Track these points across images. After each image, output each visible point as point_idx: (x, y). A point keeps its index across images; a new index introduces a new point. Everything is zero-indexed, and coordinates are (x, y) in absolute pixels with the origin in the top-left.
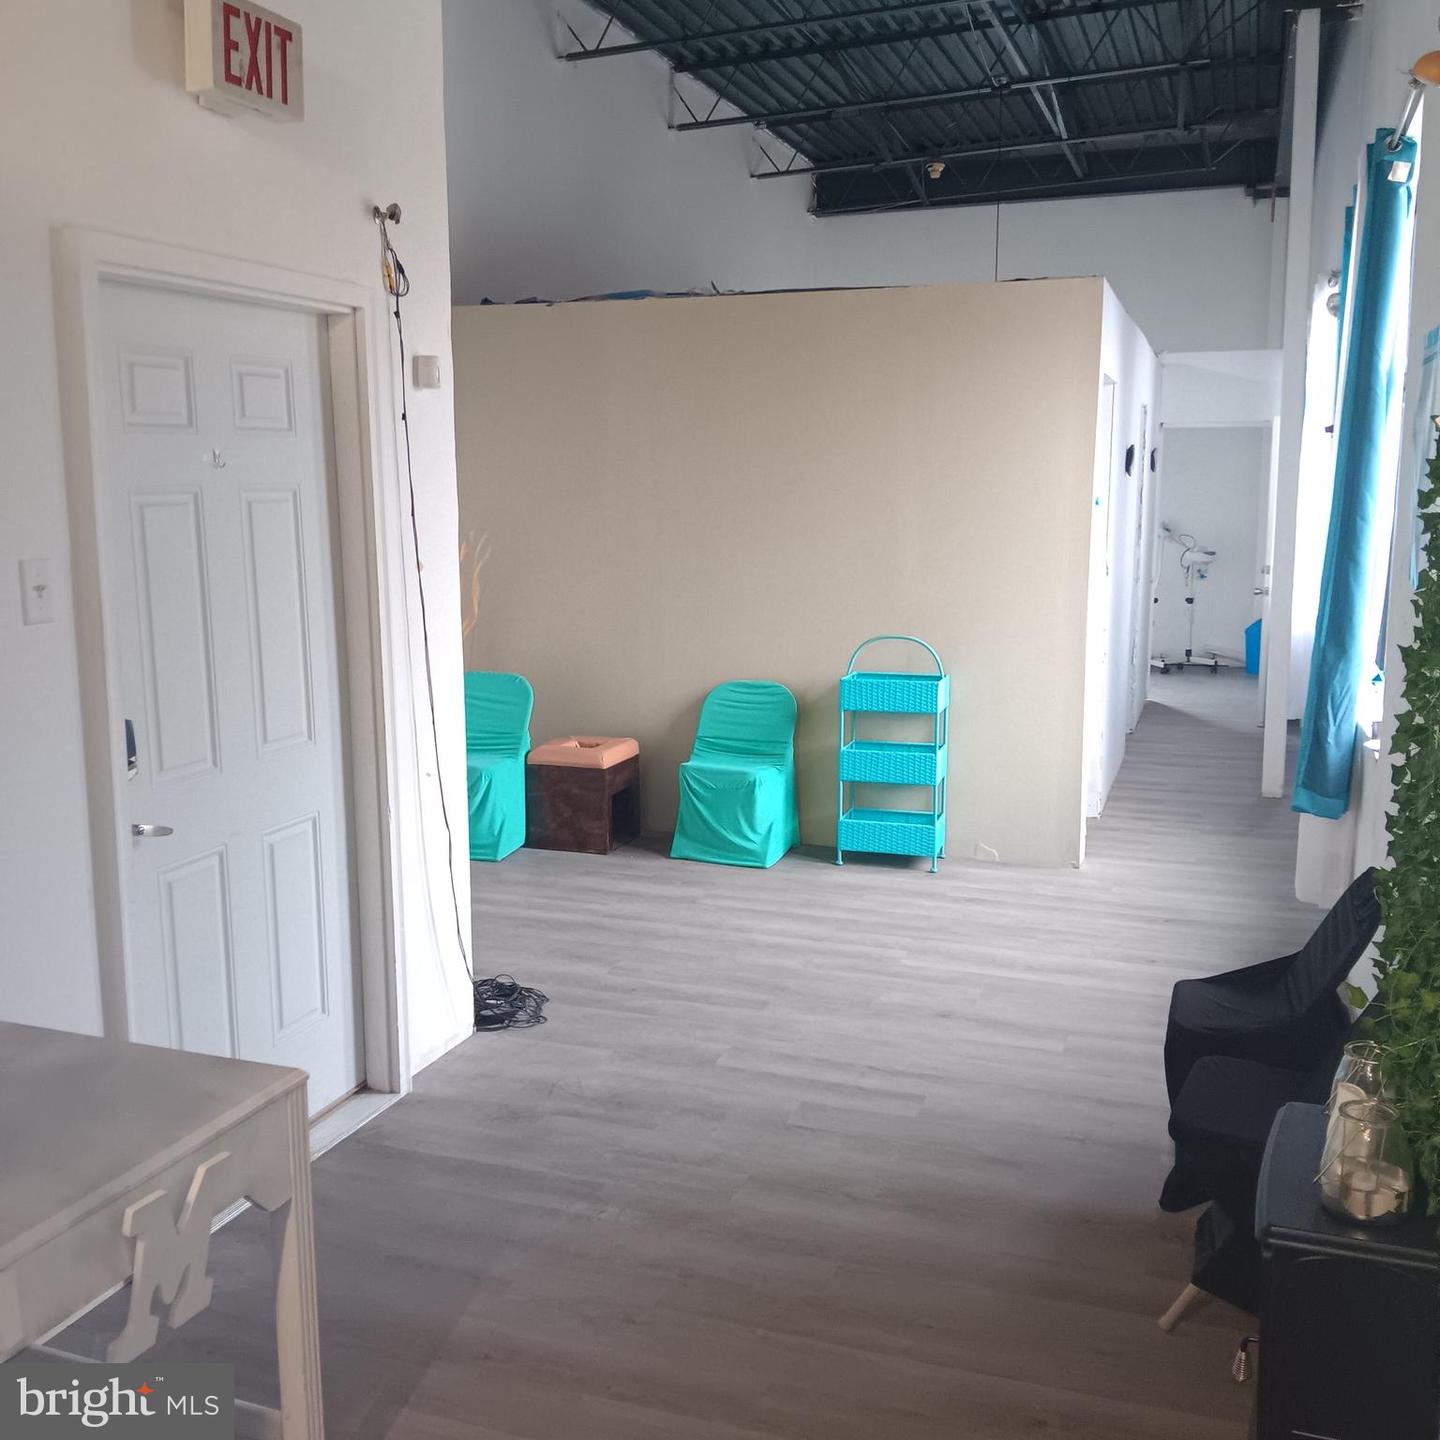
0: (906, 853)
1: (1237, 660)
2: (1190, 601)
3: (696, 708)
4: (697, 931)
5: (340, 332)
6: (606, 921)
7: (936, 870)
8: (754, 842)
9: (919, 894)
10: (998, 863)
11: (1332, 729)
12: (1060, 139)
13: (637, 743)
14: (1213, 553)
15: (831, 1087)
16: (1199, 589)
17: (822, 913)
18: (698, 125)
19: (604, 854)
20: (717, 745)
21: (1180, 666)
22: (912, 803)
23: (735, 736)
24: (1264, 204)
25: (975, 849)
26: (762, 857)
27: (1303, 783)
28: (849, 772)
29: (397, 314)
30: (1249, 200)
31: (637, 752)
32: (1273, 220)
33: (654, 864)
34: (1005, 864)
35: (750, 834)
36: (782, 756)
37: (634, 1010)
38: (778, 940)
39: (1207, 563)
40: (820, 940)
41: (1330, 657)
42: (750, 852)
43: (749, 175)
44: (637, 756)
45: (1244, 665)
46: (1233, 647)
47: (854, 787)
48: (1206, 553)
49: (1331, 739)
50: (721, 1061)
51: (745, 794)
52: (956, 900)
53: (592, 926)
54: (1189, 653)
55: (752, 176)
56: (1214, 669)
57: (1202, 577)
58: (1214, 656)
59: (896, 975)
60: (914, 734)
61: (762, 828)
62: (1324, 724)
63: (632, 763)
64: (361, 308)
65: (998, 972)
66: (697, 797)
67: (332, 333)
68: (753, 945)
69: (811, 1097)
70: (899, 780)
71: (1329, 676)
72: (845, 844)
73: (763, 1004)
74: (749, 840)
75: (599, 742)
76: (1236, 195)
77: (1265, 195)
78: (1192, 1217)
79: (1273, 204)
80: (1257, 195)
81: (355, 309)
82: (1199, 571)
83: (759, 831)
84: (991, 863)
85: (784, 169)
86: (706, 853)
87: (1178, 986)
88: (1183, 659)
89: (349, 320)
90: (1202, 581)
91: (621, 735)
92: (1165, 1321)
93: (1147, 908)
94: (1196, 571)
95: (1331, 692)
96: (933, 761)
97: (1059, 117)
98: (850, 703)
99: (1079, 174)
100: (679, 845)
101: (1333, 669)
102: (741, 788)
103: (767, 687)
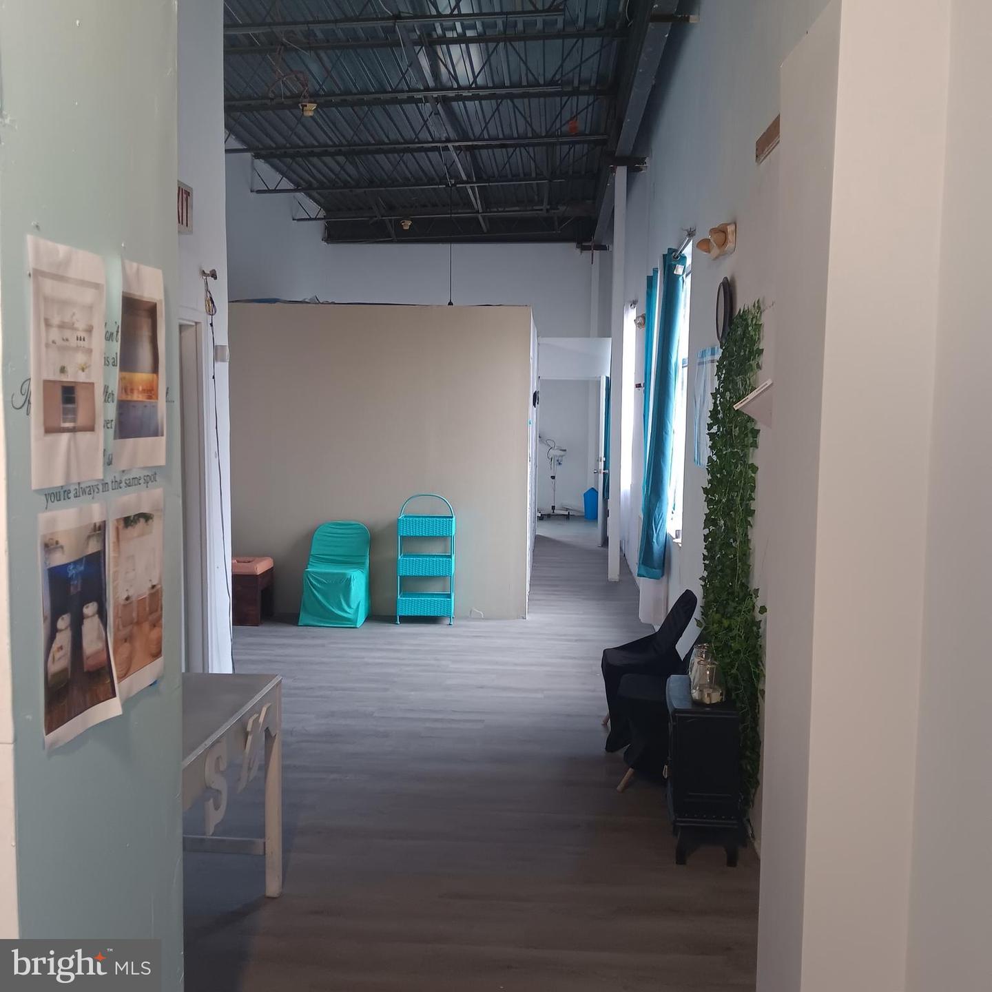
0: (436, 615)
1: (579, 512)
2: (553, 477)
3: (309, 537)
4: (335, 660)
5: (189, 334)
6: (278, 658)
7: (452, 623)
8: (349, 613)
9: (447, 635)
10: (483, 619)
11: (655, 535)
12: (478, 212)
13: (272, 560)
14: (565, 450)
15: (436, 720)
16: (559, 471)
17: (398, 647)
18: (269, 191)
19: (257, 626)
20: (323, 558)
21: (549, 516)
22: (436, 588)
23: (332, 553)
24: (587, 254)
25: (471, 612)
26: (355, 621)
27: (642, 562)
28: (403, 570)
29: (211, 325)
30: (578, 251)
31: (273, 566)
32: (592, 263)
33: (292, 630)
34: (486, 619)
35: (348, 610)
36: (364, 563)
37: (317, 697)
38: (380, 661)
39: (562, 456)
40: (403, 659)
41: (653, 500)
42: (348, 620)
43: (291, 219)
44: (272, 568)
45: (584, 514)
46: (578, 504)
47: (404, 579)
48: (561, 450)
49: (655, 540)
50: (375, 715)
51: (345, 585)
52: (468, 637)
53: (270, 661)
54: (553, 508)
55: (294, 220)
56: (567, 517)
57: (560, 464)
58: (567, 509)
59: (450, 672)
60: (437, 549)
61: (354, 606)
62: (651, 533)
63: (269, 573)
64: (199, 323)
65: (501, 667)
66: (316, 590)
67: (183, 334)
68: (367, 664)
69: (428, 725)
70: (431, 574)
71: (653, 509)
72: (403, 610)
73: (386, 690)
74: (346, 612)
75: (251, 560)
76: (570, 248)
77: (588, 248)
78: (620, 753)
79: (592, 254)
80: (583, 248)
81: (196, 323)
82: (558, 461)
83: (352, 606)
84: (480, 619)
85: (314, 217)
86: (321, 621)
87: (604, 651)
88: (550, 511)
89: (194, 329)
90: (559, 467)
91: (263, 555)
92: (619, 788)
93: (565, 635)
94: (556, 461)
95: (654, 517)
96: (450, 563)
97: (479, 201)
98: (403, 532)
99: (485, 230)
100: (304, 618)
101: (654, 506)
102: (342, 582)
103: (352, 525)
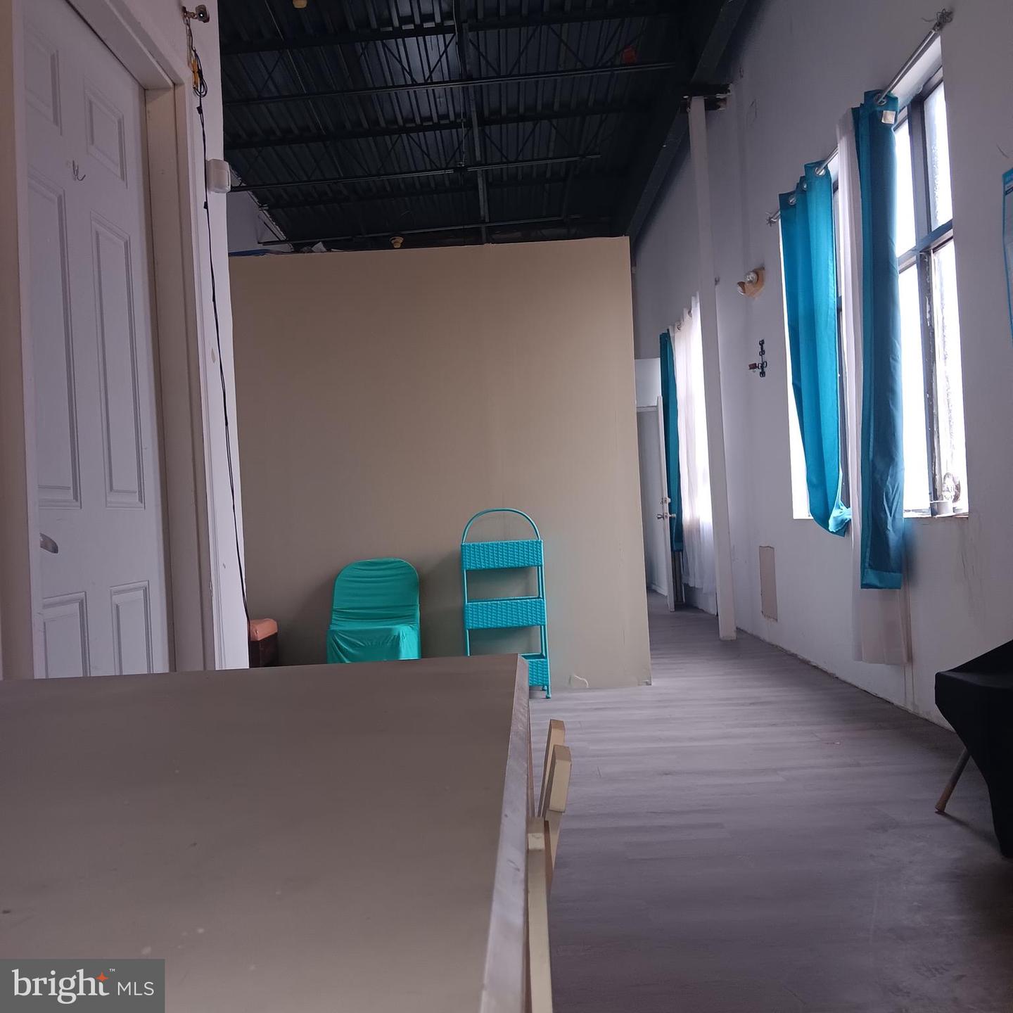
3: (326, 590)
7: (550, 696)
10: (588, 689)
11: (890, 519)
13: (276, 623)
20: (353, 614)
25: (570, 680)
27: (869, 565)
28: (471, 623)
29: (200, 110)
31: (276, 631)
34: (594, 688)
36: (413, 616)
41: (880, 465)
43: (257, 243)
44: (276, 634)
49: (890, 527)
51: (391, 646)
55: (259, 243)
62: (883, 516)
63: (274, 638)
66: (347, 656)
67: (149, 107)
70: (515, 624)
71: (882, 480)
81: (175, 85)
84: (585, 689)
89: (169, 94)
95: (885, 489)
98: (470, 564)
101: (885, 475)
102: (387, 643)
103: (389, 563)
